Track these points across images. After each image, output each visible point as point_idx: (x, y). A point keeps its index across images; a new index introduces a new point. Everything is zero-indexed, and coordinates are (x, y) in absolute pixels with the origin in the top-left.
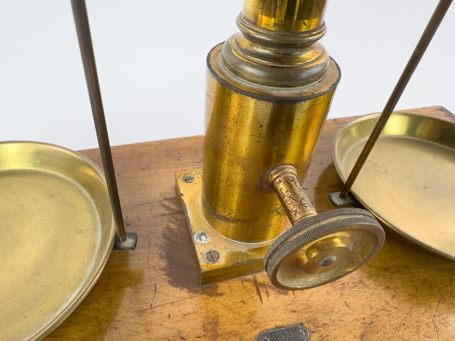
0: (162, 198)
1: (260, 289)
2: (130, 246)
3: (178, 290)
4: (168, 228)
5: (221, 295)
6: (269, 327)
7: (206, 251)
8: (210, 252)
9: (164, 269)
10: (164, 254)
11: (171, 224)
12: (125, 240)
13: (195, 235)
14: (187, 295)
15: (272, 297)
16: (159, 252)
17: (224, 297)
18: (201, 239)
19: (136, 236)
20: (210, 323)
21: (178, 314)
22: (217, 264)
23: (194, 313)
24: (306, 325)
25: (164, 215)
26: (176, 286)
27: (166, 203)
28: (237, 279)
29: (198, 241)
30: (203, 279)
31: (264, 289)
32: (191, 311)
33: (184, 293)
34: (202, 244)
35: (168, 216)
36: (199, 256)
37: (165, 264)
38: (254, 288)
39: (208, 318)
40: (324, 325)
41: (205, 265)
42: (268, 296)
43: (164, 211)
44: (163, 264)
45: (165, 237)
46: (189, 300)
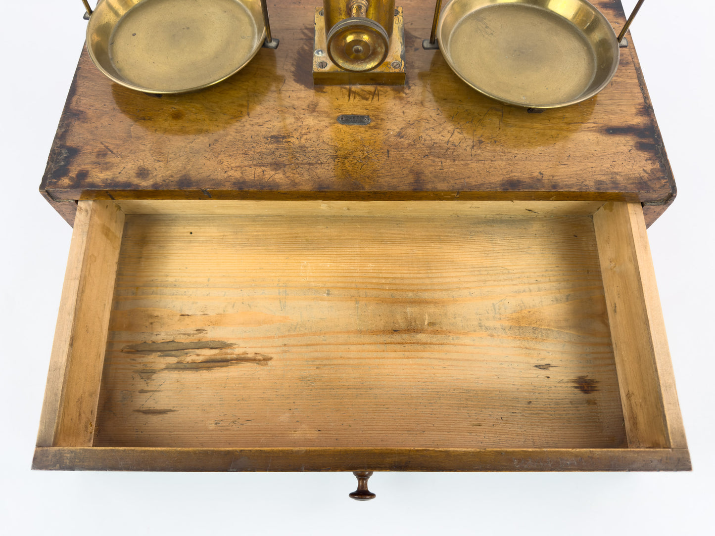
0: (303, 27)
1: (351, 94)
2: (274, 46)
3: (298, 85)
4: (303, 49)
5: (325, 92)
6: (348, 113)
7: (319, 61)
8: (322, 63)
9: (293, 72)
10: (295, 63)
11: (305, 46)
12: (271, 42)
13: (316, 51)
14: (303, 88)
15: (356, 100)
16: (292, 62)
17: (326, 94)
18: (318, 54)
19: (279, 42)
20: (313, 105)
21: (295, 97)
22: (324, 69)
23: (305, 98)
24: (371, 117)
25: (302, 39)
26: (298, 83)
27: (306, 31)
28: (338, 86)
29: (316, 55)
30: (315, 79)
31: (354, 95)
32: (303, 97)
33: (302, 87)
34: (318, 57)
35: (305, 41)
36: (314, 63)
37: (294, 69)
38: (348, 93)
39: (312, 102)
40: (382, 119)
41: (316, 68)
42: (354, 99)
43: (302, 36)
44: (293, 69)
45: (299, 53)
46: (303, 91)
